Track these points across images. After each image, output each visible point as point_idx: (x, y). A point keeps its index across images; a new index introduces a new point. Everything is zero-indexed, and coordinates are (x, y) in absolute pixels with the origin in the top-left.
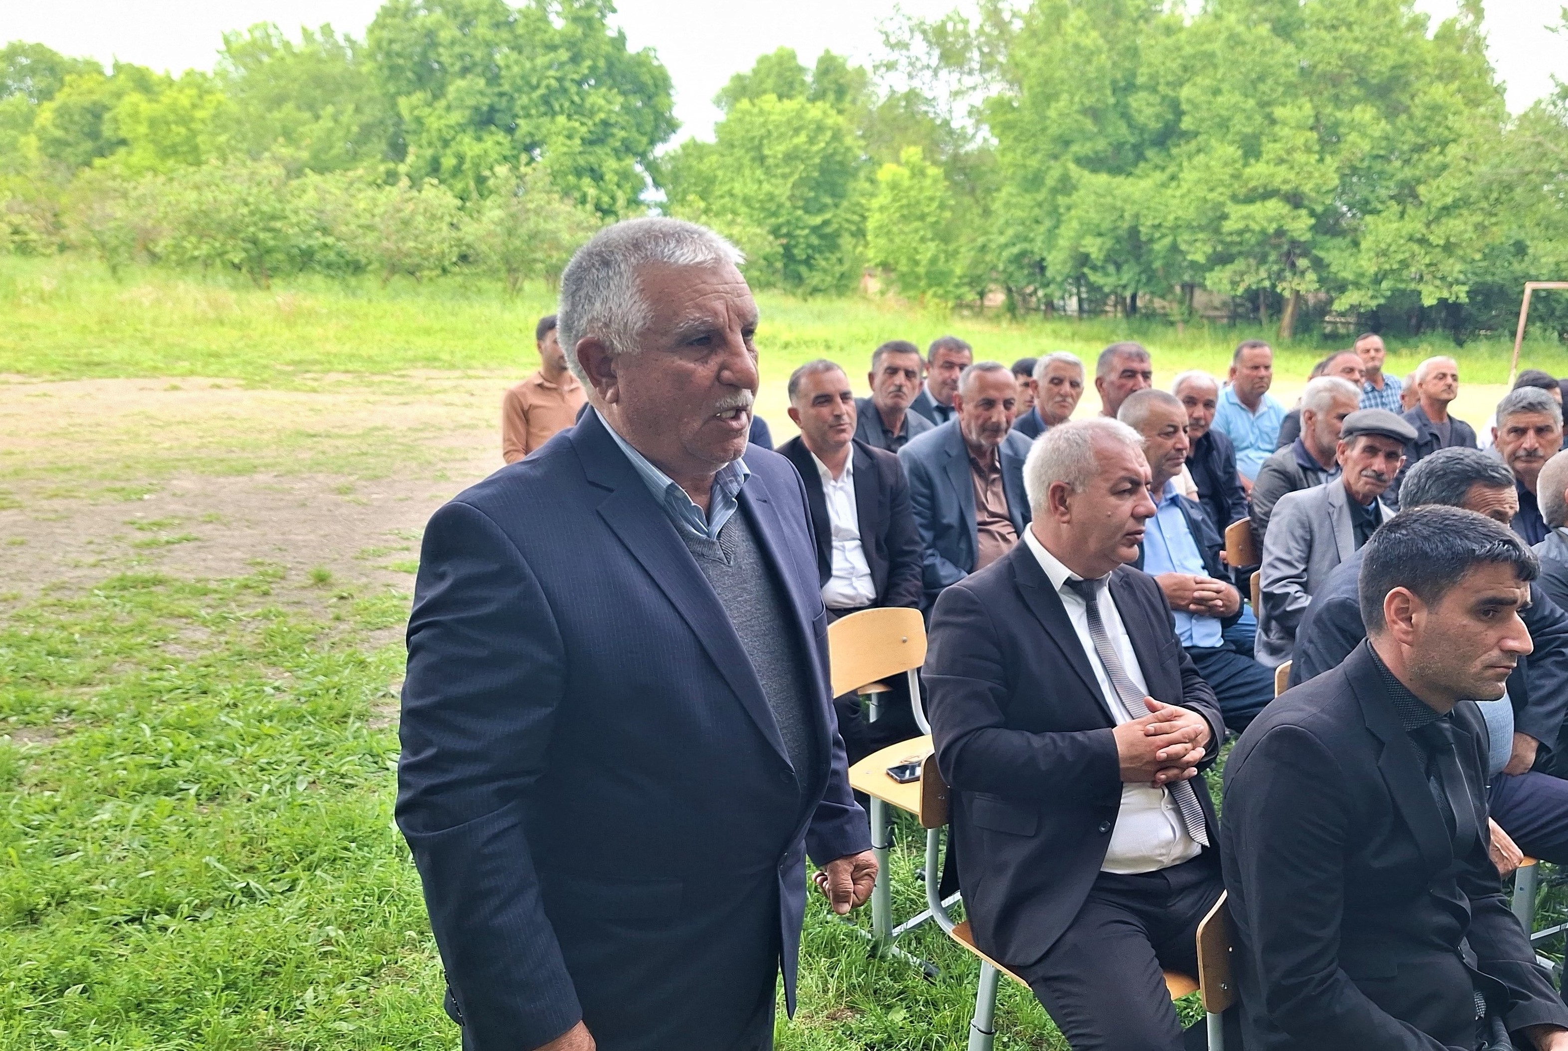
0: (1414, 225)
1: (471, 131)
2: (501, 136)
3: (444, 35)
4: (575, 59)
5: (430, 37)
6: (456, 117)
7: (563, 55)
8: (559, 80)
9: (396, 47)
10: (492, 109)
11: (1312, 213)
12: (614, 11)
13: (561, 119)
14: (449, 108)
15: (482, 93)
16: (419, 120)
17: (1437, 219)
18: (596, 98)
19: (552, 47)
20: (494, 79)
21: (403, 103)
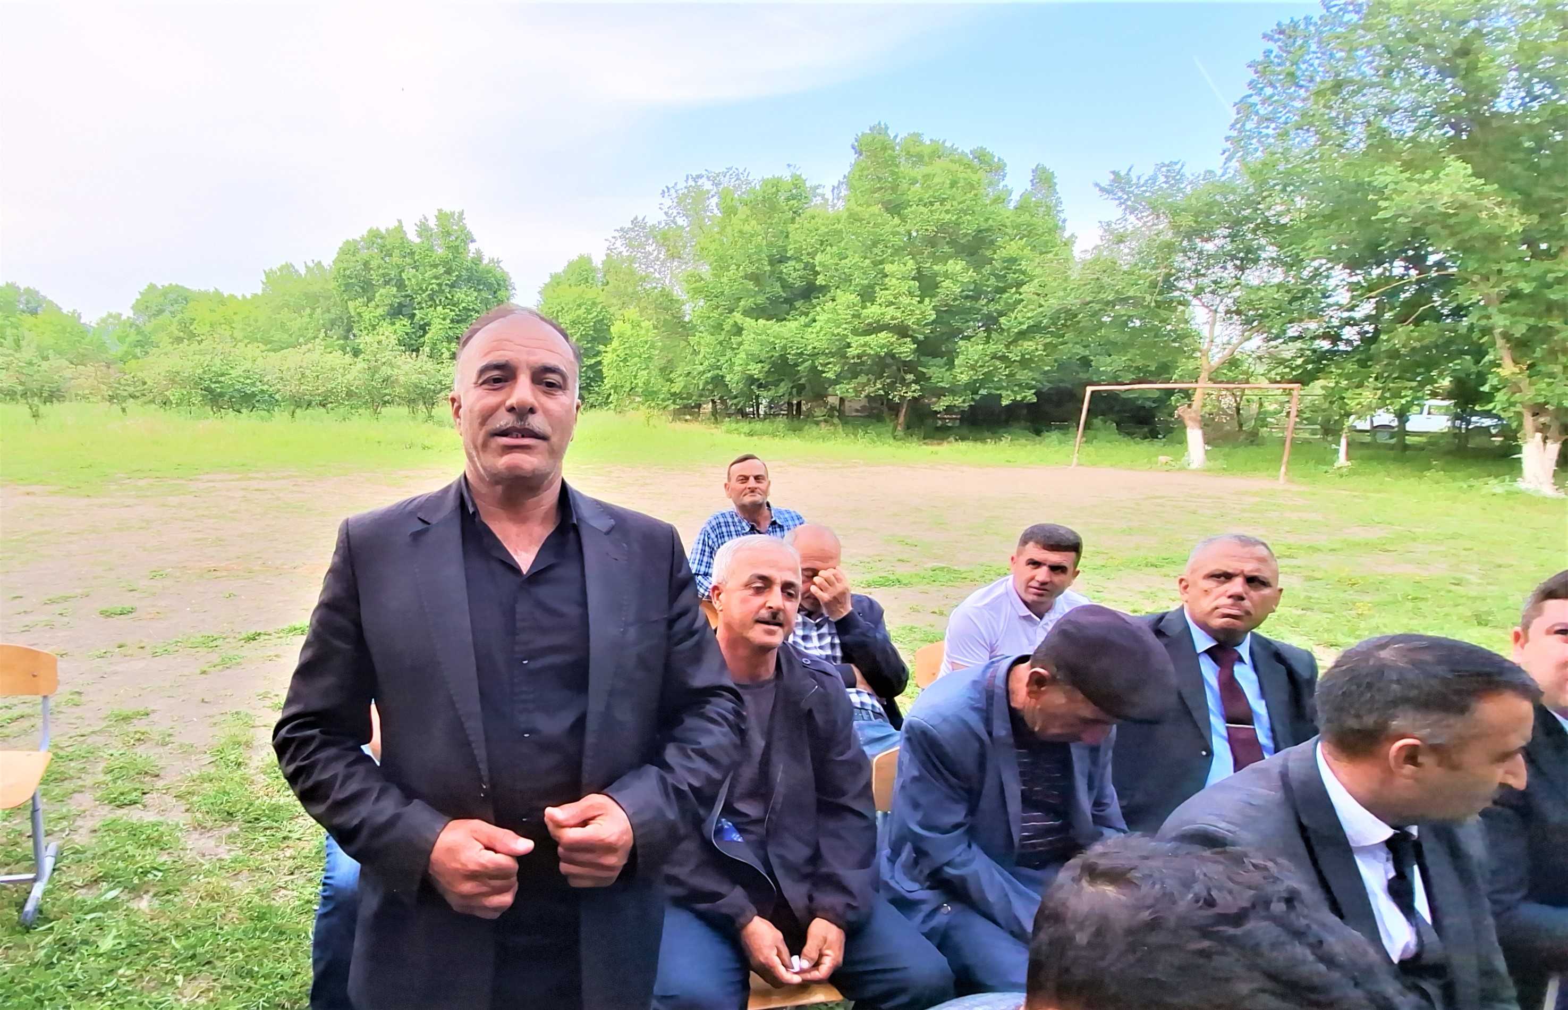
1: (388, 318)
4: (448, 272)
5: (366, 264)
10: (401, 305)
11: (915, 340)
12: (473, 241)
13: (439, 308)
14: (377, 306)
15: (394, 296)
16: (359, 314)
19: (435, 266)
21: (352, 305)
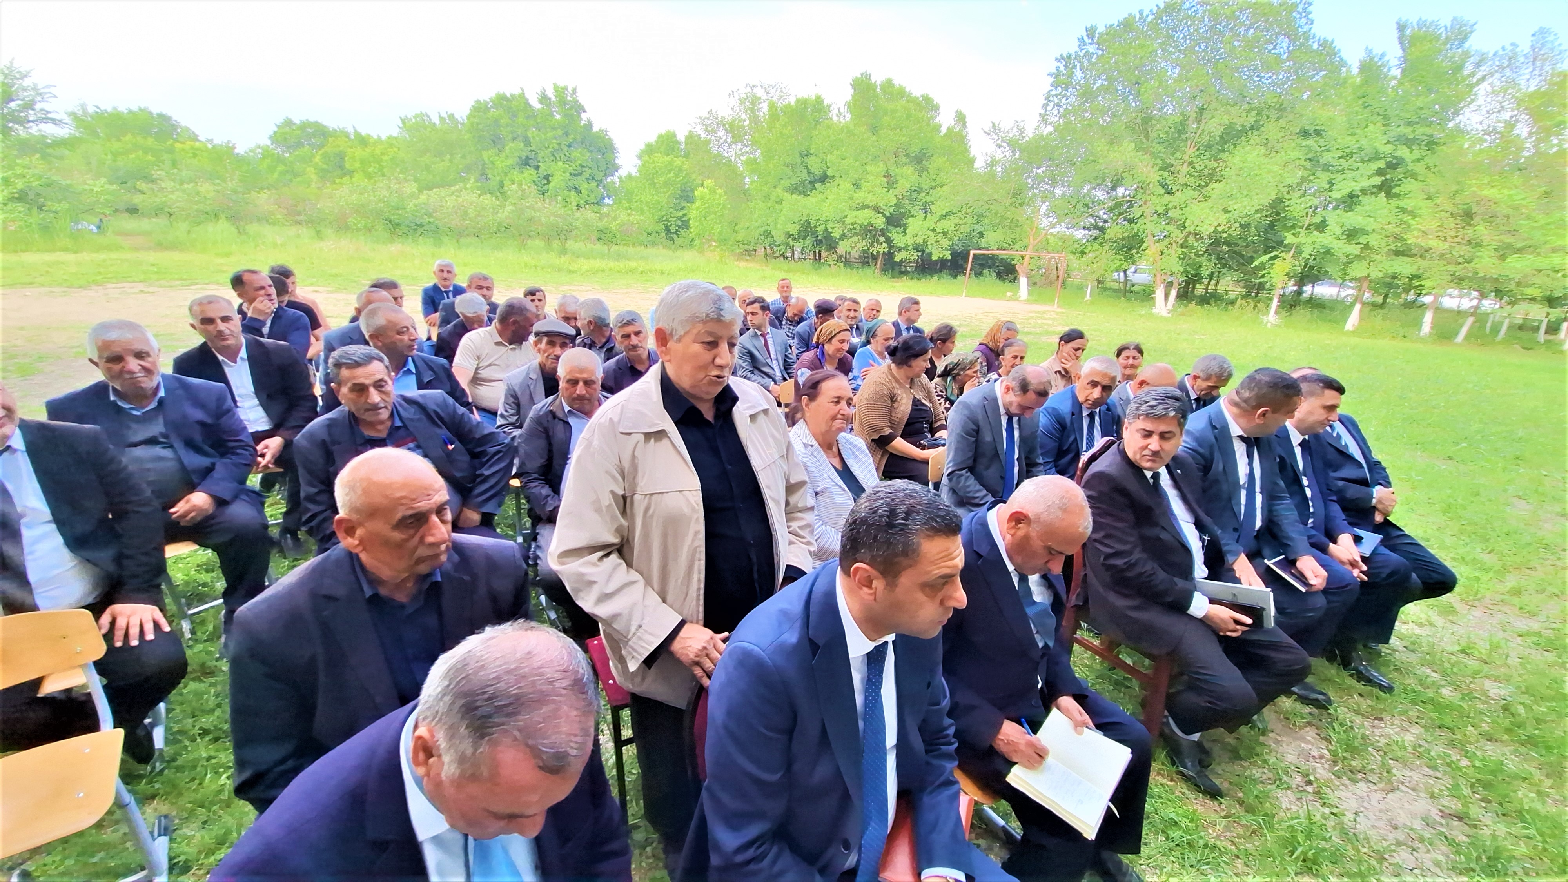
0: (930, 222)
1: (517, 168)
2: (533, 171)
3: (503, 121)
4: (566, 134)
5: (496, 121)
6: (510, 162)
7: (560, 132)
8: (559, 144)
9: (480, 127)
10: (527, 158)
11: (884, 215)
12: (585, 111)
13: (560, 163)
14: (507, 157)
15: (522, 150)
16: (492, 163)
17: (939, 220)
18: (576, 154)
19: (554, 129)
20: (527, 142)
21: (485, 155)
